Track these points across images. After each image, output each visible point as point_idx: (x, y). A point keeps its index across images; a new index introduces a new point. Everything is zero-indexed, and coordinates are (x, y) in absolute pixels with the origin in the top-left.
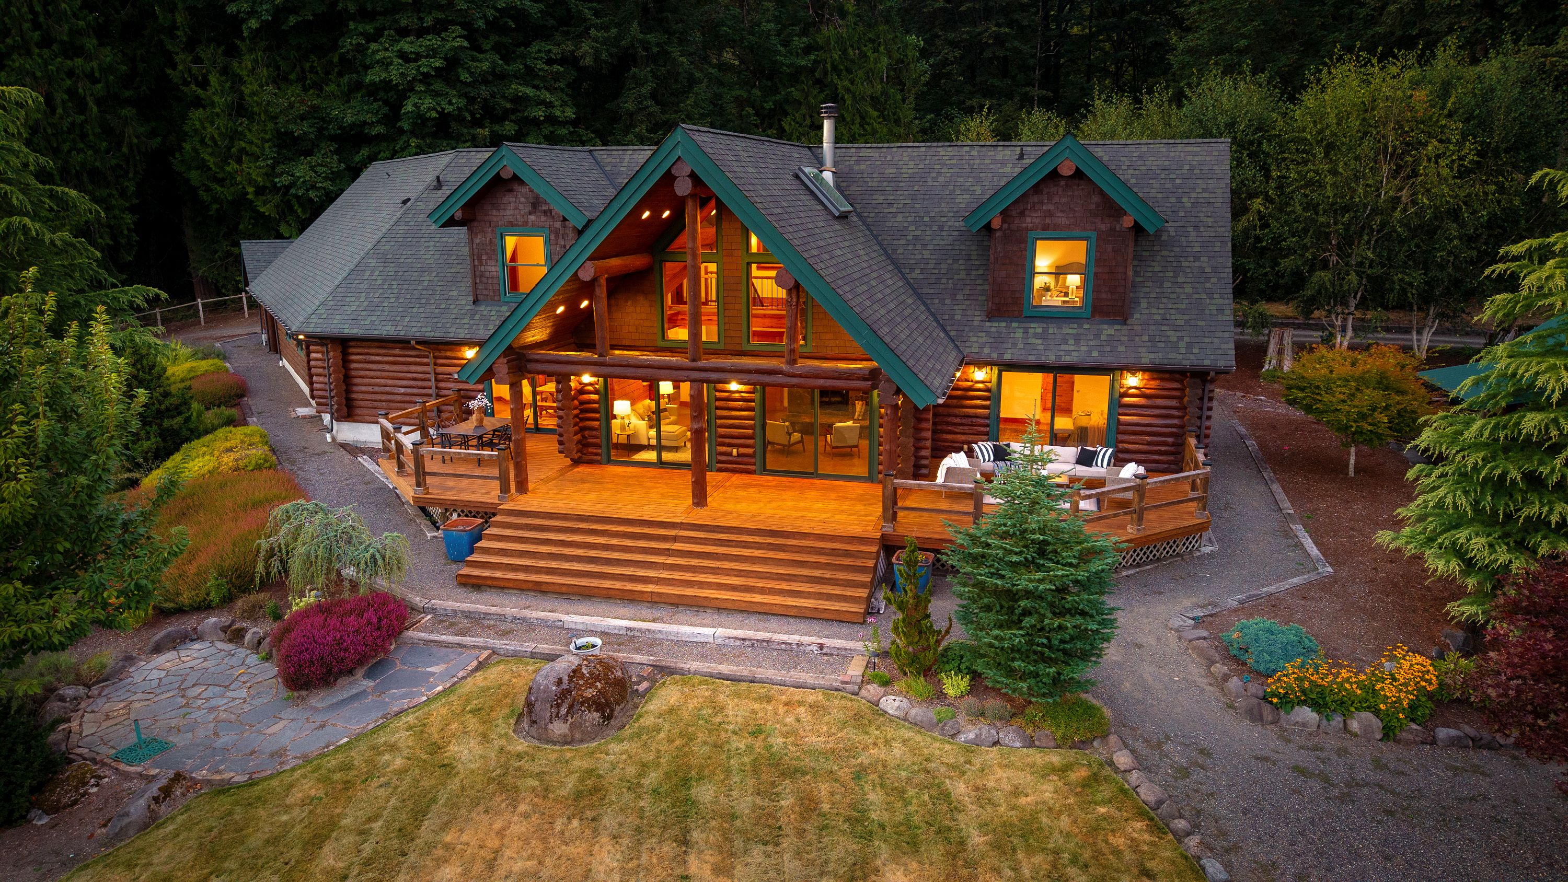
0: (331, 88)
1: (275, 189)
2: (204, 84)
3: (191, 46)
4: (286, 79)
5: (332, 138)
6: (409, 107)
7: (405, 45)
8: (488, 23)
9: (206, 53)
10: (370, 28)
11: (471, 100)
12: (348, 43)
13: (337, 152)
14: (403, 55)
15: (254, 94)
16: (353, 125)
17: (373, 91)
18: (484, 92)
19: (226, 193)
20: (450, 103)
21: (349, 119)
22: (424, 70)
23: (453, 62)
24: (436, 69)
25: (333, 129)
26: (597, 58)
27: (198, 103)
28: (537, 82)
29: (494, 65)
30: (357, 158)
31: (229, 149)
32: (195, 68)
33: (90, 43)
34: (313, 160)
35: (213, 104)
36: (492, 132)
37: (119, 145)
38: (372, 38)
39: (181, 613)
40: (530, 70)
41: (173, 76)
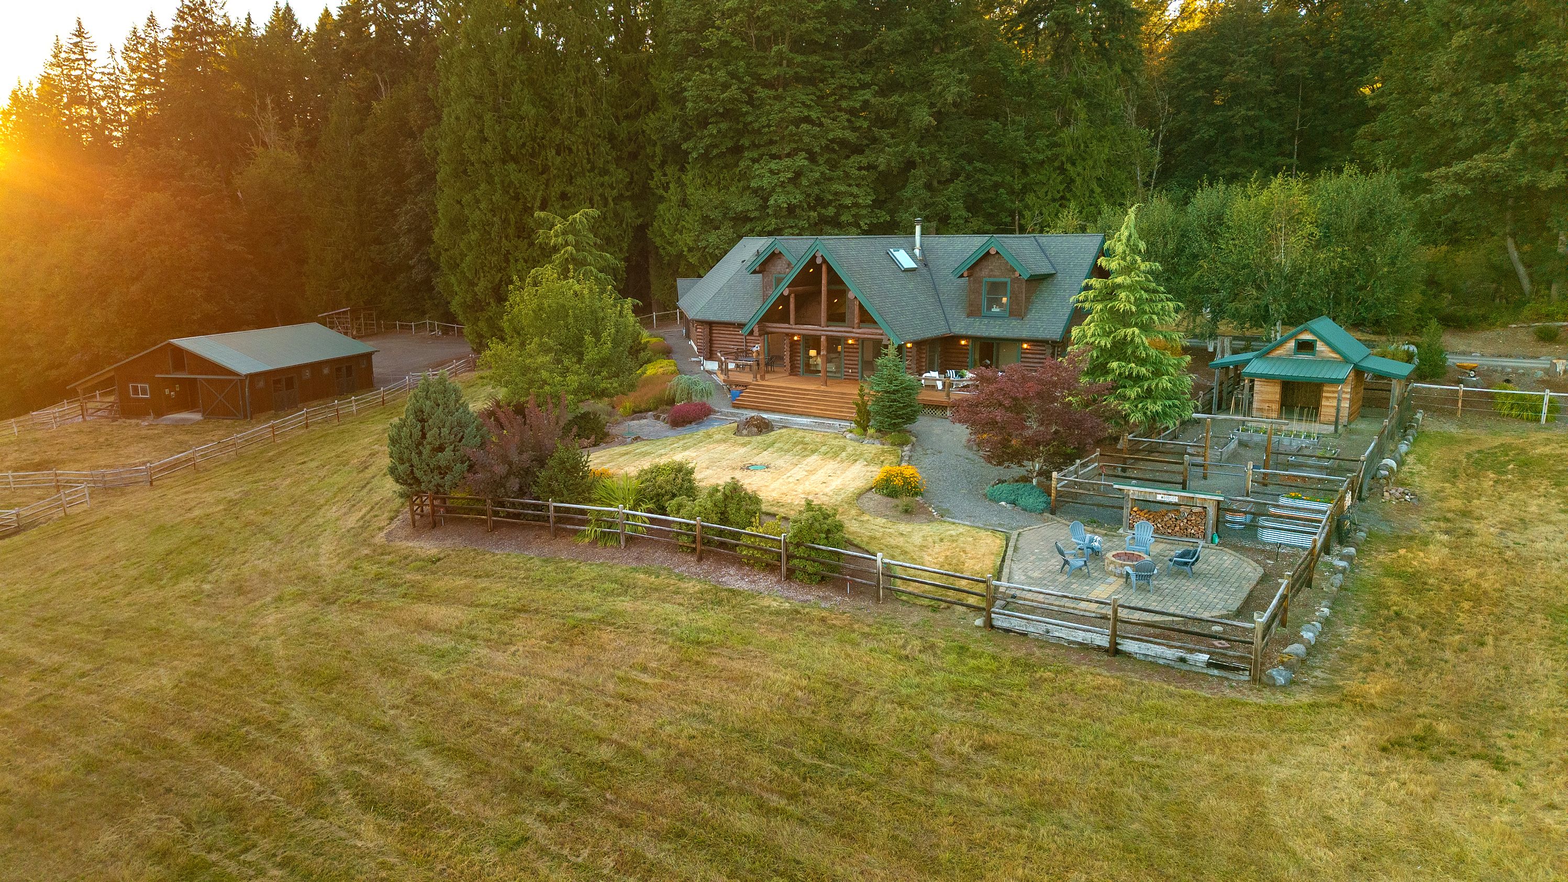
0: (733, 189)
1: (698, 249)
2: (666, 188)
3: (663, 163)
4: (708, 184)
5: (730, 219)
6: (772, 202)
7: (773, 165)
8: (822, 148)
9: (670, 170)
10: (756, 155)
11: (808, 196)
12: (742, 164)
14: (771, 171)
15: (692, 194)
16: (742, 211)
17: (755, 191)
18: (816, 190)
19: (673, 251)
21: (740, 209)
22: (782, 179)
23: (798, 174)
24: (789, 179)
25: (731, 214)
26: (889, 165)
27: (661, 199)
28: (850, 182)
29: (824, 174)
30: (744, 230)
31: (676, 226)
32: (663, 179)
33: (612, 167)
34: (719, 232)
35: (670, 200)
36: (819, 214)
38: (754, 161)
39: (641, 412)
40: (847, 175)
41: (652, 184)
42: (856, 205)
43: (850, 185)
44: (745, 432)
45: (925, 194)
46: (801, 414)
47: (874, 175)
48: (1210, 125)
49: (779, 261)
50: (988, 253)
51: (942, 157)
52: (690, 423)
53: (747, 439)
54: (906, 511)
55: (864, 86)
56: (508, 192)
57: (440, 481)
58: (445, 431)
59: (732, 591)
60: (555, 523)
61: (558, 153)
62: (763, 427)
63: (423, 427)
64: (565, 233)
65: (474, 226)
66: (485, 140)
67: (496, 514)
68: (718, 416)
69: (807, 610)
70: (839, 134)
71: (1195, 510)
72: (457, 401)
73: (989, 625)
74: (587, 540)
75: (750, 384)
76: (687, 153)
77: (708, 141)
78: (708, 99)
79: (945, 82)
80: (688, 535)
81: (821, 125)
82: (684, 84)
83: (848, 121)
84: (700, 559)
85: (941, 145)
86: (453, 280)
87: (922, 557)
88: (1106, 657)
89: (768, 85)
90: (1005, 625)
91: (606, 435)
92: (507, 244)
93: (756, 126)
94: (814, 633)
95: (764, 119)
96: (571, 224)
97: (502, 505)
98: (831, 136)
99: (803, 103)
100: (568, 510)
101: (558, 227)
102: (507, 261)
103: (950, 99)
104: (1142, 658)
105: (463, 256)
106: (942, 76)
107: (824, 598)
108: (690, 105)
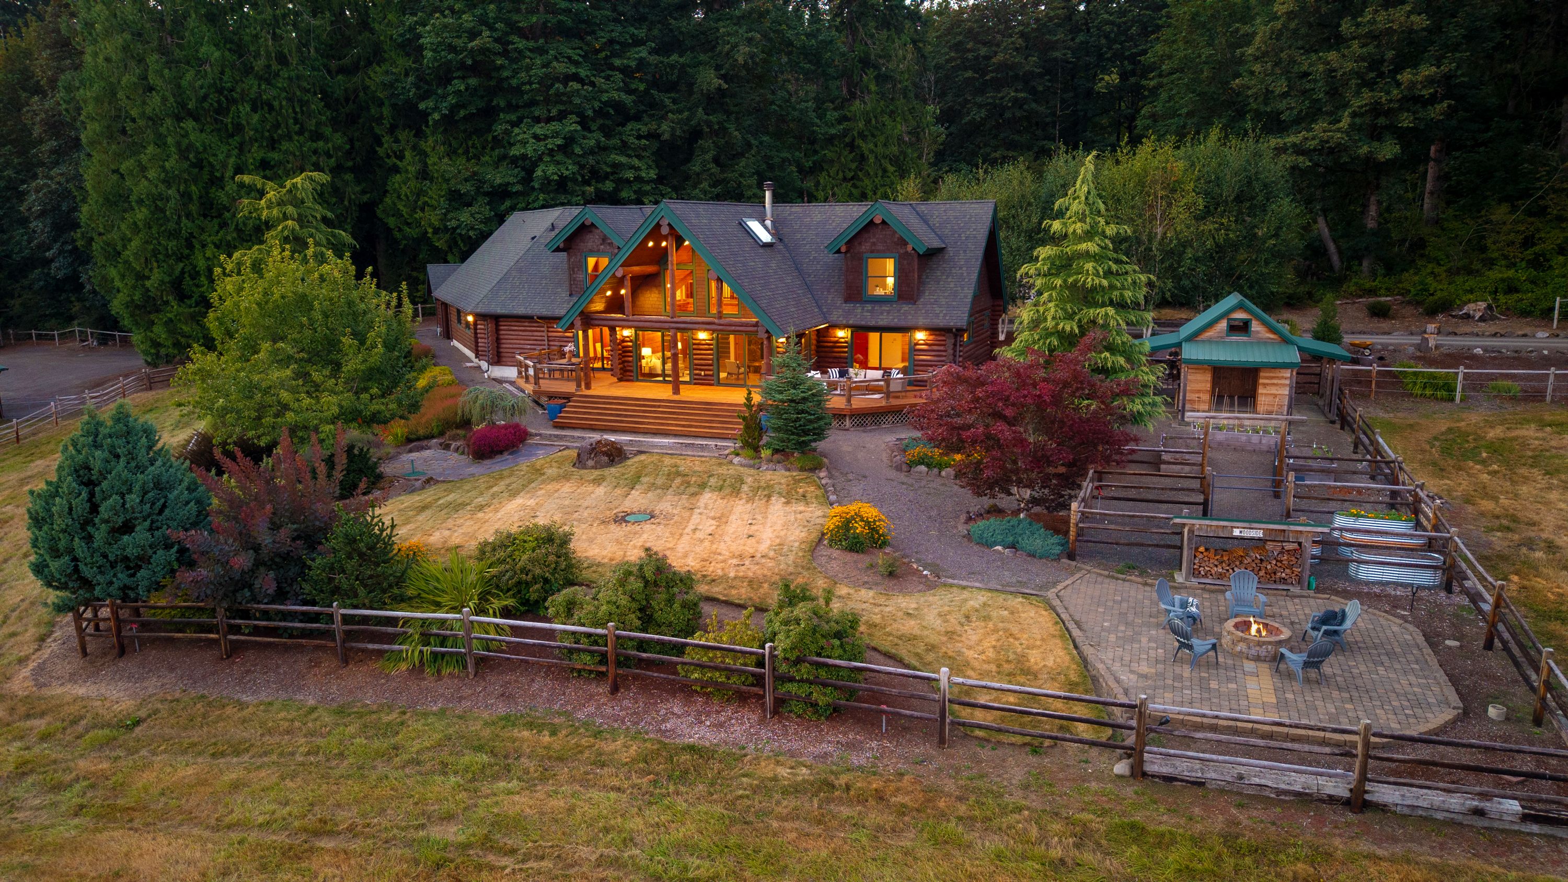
0: (487, 158)
1: (446, 229)
2: (401, 157)
3: (392, 130)
4: (455, 152)
5: (487, 194)
6: (539, 173)
7: (538, 130)
8: (595, 111)
9: (403, 135)
10: (513, 117)
11: (582, 167)
12: (499, 128)
13: (488, 204)
14: (536, 137)
15: (435, 164)
16: (500, 185)
17: (514, 161)
18: (591, 160)
19: (413, 232)
20: (567, 169)
21: (498, 181)
22: (550, 146)
23: (570, 141)
24: (558, 146)
25: (487, 188)
26: (673, 134)
27: (396, 170)
28: (630, 152)
29: (598, 142)
30: (503, 208)
31: (416, 202)
32: (395, 146)
33: (328, 131)
34: (473, 209)
35: (407, 171)
36: (596, 189)
37: (342, 201)
38: (515, 124)
39: (418, 439)
40: (624, 144)
41: (380, 151)
42: (638, 179)
43: (629, 156)
44: (590, 463)
45: (715, 169)
46: (656, 433)
47: (656, 145)
48: (980, 106)
49: (590, 236)
50: (872, 221)
51: (732, 128)
52: (501, 453)
53: (596, 473)
54: (891, 574)
55: (638, 42)
56: (187, 158)
57: (128, 581)
58: (133, 499)
59: (692, 748)
60: (344, 642)
61: (254, 109)
62: (615, 455)
63: (92, 495)
64: (281, 203)
65: (140, 202)
66: (151, 89)
67: (236, 630)
68: (536, 440)
69: (843, 780)
70: (615, 95)
71: (1289, 546)
72: (150, 448)
73: (1138, 773)
74: (404, 666)
75: (573, 395)
76: (425, 115)
77: (452, 100)
78: (452, 49)
79: (733, 40)
80: (592, 652)
81: (593, 84)
82: (420, 29)
83: (623, 81)
84: (615, 690)
85: (728, 113)
86: (113, 272)
87: (959, 653)
88: (1351, 816)
89: (523, 34)
90: (1165, 770)
91: (380, 477)
92: (189, 224)
93: (514, 82)
94: (879, 828)
95: (523, 75)
96: (290, 191)
97: (246, 615)
98: (605, 97)
99: (569, 58)
100: (365, 620)
101: (271, 195)
102: (191, 247)
103: (741, 60)
104: (1406, 811)
105: (126, 240)
106: (729, 34)
107: (851, 746)
108: (429, 54)
